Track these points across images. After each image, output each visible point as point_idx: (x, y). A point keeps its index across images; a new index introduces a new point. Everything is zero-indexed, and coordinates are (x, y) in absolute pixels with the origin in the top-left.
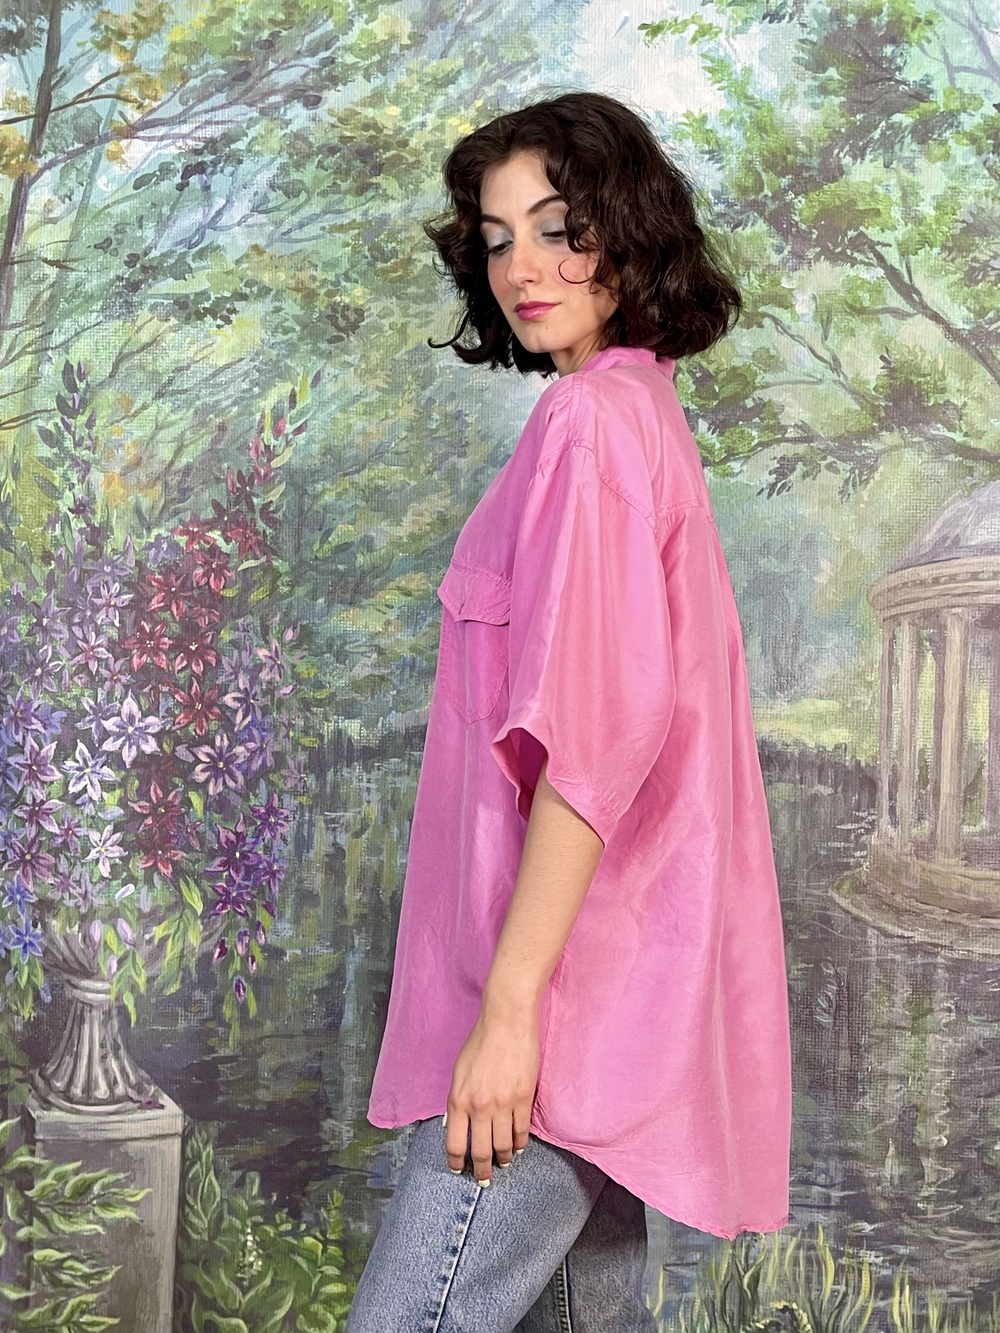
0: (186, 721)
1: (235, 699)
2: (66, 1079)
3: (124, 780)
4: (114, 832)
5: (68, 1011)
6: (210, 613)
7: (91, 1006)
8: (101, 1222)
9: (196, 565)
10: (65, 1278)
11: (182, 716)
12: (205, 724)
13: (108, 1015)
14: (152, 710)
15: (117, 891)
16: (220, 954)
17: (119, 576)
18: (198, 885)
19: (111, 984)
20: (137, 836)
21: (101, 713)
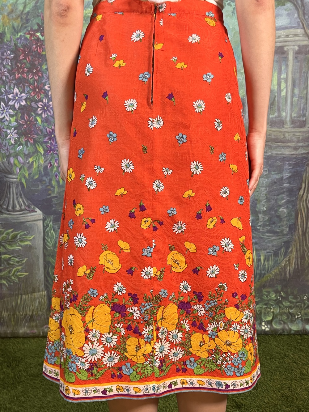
0: (34, 95)
1: (48, 87)
2: (7, 205)
3: (16, 114)
4: (15, 130)
5: (5, 184)
6: (39, 60)
7: (12, 183)
8: (21, 246)
9: (33, 45)
10: (11, 262)
11: (32, 93)
12: (40, 95)
13: (17, 185)
14: (23, 91)
15: (17, 148)
16: (50, 166)
17: (10, 49)
18: (41, 145)
19: (18, 176)
20: (22, 131)
21: (7, 93)
